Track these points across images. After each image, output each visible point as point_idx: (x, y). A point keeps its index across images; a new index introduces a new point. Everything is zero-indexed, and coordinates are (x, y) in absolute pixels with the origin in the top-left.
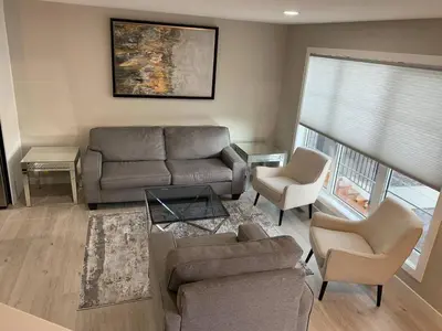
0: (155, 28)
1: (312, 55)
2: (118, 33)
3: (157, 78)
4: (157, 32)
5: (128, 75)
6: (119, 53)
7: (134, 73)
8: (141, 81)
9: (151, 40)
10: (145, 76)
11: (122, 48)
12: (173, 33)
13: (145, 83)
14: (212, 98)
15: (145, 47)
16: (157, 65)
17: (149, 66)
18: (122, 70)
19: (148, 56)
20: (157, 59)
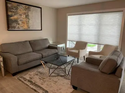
0: (23, 5)
1: (69, 15)
2: (9, 5)
3: (24, 23)
4: (23, 7)
5: (14, 22)
6: (10, 13)
7: (16, 21)
8: (19, 24)
9: (21, 10)
10: (20, 23)
11: (11, 12)
12: (28, 8)
13: (20, 25)
14: (41, 30)
15: (19, 12)
16: (24, 18)
17: (21, 19)
18: (11, 20)
19: (21, 15)
20: (24, 16)
